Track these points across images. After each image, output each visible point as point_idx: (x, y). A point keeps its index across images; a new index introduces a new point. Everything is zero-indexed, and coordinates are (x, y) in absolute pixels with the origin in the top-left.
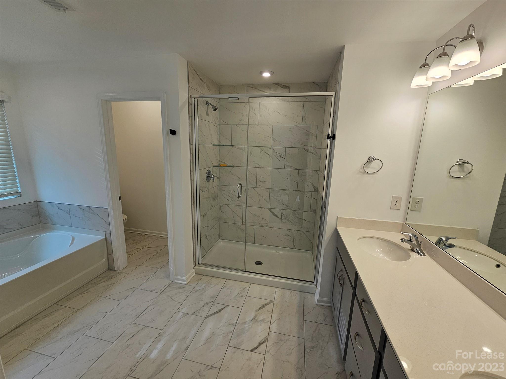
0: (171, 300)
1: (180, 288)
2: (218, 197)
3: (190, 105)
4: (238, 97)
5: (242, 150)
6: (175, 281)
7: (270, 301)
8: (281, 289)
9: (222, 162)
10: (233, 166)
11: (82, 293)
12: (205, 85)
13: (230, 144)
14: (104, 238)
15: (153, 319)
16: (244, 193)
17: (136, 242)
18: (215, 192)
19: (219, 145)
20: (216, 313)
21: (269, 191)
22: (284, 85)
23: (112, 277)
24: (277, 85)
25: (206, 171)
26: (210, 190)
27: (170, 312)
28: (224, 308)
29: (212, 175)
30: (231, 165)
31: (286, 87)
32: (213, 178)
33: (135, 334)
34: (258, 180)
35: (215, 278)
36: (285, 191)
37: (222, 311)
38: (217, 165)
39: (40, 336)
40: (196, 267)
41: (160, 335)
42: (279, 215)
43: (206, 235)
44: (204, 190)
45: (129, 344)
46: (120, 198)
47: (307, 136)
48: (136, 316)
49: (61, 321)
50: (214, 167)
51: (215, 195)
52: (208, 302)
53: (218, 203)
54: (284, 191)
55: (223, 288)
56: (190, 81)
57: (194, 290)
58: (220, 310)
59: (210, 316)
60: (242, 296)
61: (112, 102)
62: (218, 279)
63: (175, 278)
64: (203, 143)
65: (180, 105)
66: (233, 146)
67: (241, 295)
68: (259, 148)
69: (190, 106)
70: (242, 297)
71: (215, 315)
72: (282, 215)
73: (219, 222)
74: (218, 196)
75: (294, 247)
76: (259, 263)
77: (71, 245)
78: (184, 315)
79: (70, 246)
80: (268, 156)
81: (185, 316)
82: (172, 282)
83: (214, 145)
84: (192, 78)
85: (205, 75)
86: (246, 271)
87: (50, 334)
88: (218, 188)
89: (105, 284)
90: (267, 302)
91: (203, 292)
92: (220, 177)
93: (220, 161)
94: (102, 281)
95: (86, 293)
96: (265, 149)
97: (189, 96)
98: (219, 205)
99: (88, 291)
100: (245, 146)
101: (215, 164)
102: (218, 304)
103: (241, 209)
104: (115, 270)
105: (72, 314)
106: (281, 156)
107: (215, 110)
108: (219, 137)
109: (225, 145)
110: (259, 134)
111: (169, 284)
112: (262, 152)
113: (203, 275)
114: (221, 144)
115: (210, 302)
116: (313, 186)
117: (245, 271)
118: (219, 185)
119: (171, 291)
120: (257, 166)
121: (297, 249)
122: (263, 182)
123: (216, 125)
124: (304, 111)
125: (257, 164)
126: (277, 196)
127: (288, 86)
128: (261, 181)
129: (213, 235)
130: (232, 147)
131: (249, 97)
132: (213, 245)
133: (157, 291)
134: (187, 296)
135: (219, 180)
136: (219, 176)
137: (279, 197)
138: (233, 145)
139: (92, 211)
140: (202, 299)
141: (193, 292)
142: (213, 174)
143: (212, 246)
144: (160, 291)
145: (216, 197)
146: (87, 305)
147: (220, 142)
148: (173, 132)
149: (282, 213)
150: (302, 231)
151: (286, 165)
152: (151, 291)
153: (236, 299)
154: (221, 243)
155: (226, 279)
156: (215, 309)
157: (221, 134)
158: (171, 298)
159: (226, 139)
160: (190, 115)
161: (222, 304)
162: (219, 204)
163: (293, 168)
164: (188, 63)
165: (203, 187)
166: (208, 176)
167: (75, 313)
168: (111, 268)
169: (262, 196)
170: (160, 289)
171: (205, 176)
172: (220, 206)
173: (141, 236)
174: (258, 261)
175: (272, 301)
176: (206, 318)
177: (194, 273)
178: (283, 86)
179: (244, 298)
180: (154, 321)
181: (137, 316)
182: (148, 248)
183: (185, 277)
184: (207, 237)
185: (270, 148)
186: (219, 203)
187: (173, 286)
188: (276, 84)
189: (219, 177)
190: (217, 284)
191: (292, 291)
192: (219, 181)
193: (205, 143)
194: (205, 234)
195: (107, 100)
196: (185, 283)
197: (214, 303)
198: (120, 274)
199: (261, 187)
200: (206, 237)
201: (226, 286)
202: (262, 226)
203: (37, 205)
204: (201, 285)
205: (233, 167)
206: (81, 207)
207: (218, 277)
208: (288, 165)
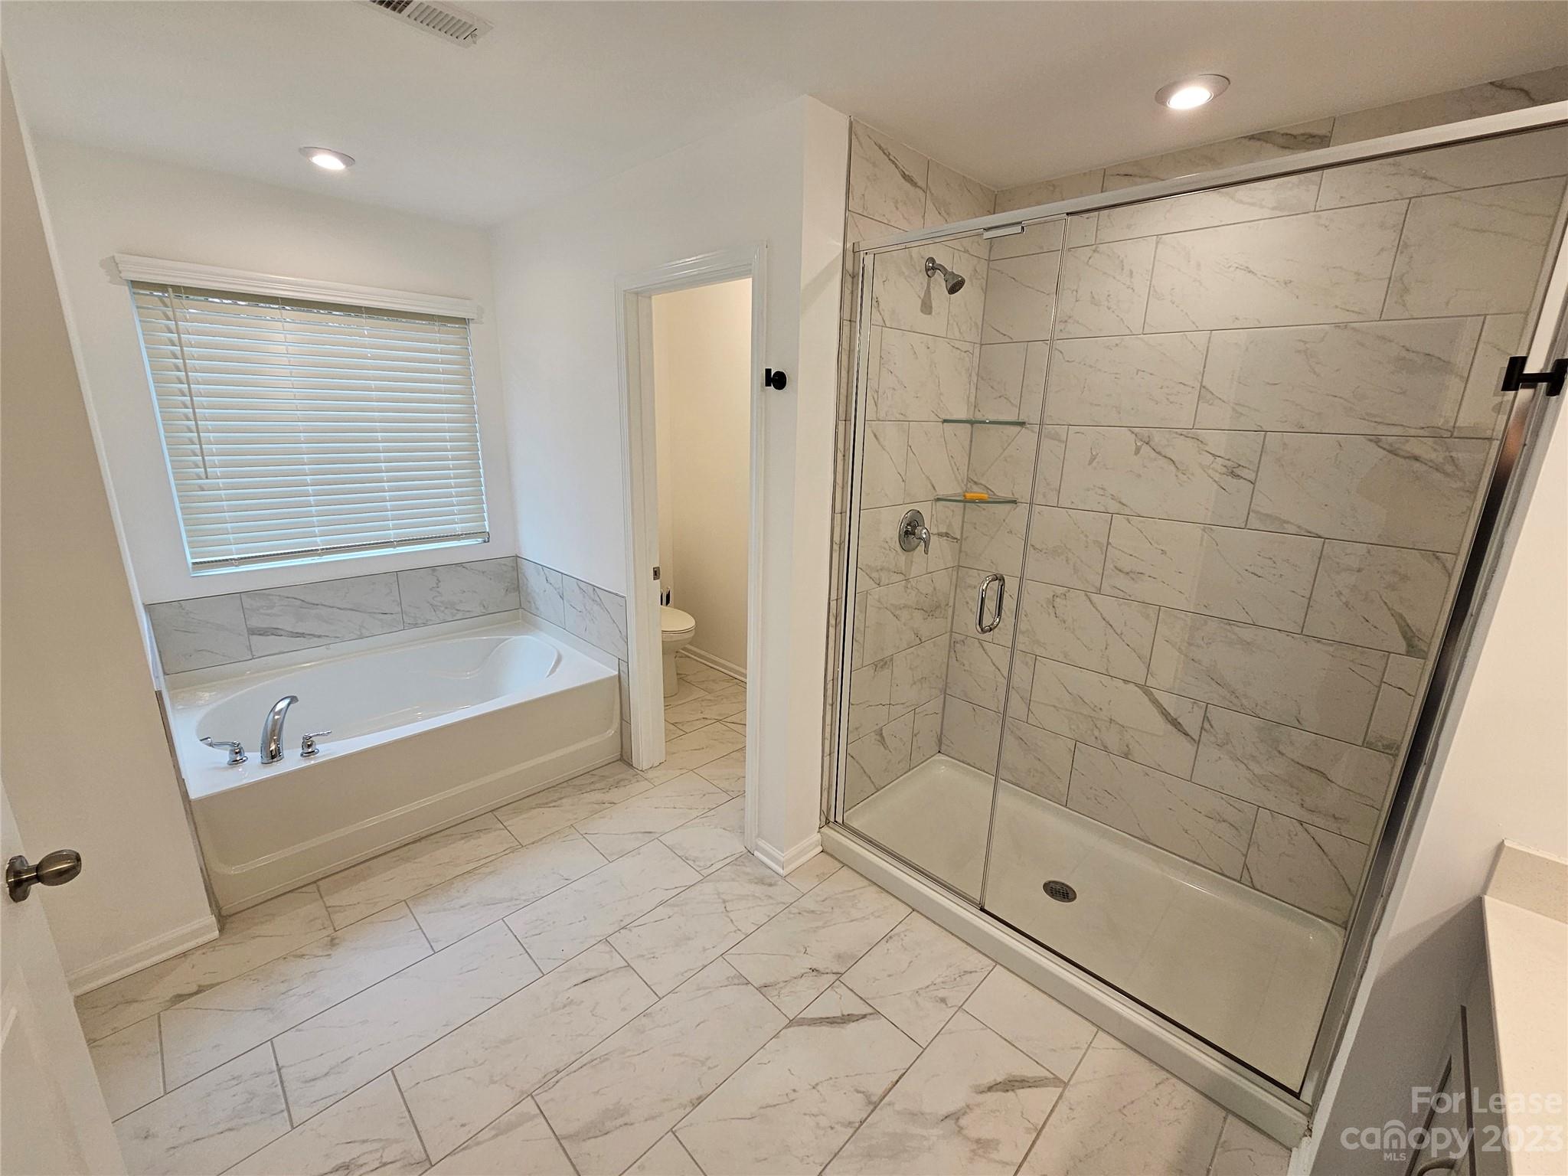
0: (722, 912)
1: (761, 881)
2: (951, 609)
3: (849, 279)
4: (1020, 220)
5: (1056, 442)
6: (756, 853)
7: (1050, 1076)
8: (1122, 1046)
9: (975, 483)
10: (1015, 502)
11: (547, 803)
12: (923, 200)
13: (1014, 419)
14: (615, 676)
15: (653, 953)
16: (1045, 606)
17: (712, 698)
18: (935, 589)
19: (972, 422)
20: (832, 1021)
21: (1153, 617)
22: (1294, 132)
23: (617, 785)
24: (1259, 139)
25: (902, 513)
26: (913, 582)
27: (705, 950)
28: (864, 1016)
29: (921, 531)
30: (1010, 496)
31: (1311, 140)
32: (927, 543)
33: (595, 977)
34: (1110, 565)
35: (875, 886)
36: (1237, 629)
37: (853, 1025)
38: (955, 495)
39: (437, 881)
40: (825, 830)
41: (650, 1013)
42: (1191, 723)
43: (880, 733)
44: (884, 581)
45: (572, 1000)
46: (656, 573)
47: (1404, 372)
48: (622, 921)
49: (482, 862)
50: (938, 500)
51: (935, 599)
52: (822, 970)
53: (949, 629)
54: (1228, 627)
55: (887, 937)
56: (857, 189)
57: (794, 907)
58: (846, 1019)
59: (806, 1025)
60: (943, 1000)
61: (653, 297)
62: (884, 895)
63: (757, 845)
64: (898, 415)
65: (803, 285)
66: (1022, 424)
67: (941, 994)
68: (1133, 433)
69: (848, 285)
70: (944, 1006)
71: (824, 1027)
72: (1207, 726)
73: (942, 696)
74: (951, 604)
75: (1245, 878)
76: (1060, 892)
77: (550, 674)
78: (736, 981)
79: (548, 676)
80: (1172, 468)
81: (735, 984)
82: (749, 854)
83: (945, 421)
84: (868, 177)
85: (929, 158)
86: (986, 908)
87: (453, 883)
88: (954, 577)
89: (597, 796)
90: (1032, 1071)
91: (820, 924)
92: (964, 537)
93: (969, 480)
94: (598, 786)
95: (554, 807)
96: (1158, 438)
97: (849, 245)
98: (951, 635)
99: (559, 802)
100: (1072, 424)
101: (949, 487)
102: (851, 990)
103: (1027, 664)
104: (631, 765)
105: (505, 853)
106: (1238, 471)
107: (953, 290)
108: (973, 390)
109: (990, 423)
110: (1140, 373)
111: (738, 855)
112: (1145, 449)
113: (844, 865)
114: (979, 417)
115: (827, 971)
116: (1400, 627)
117: (983, 910)
118: (959, 566)
119: (733, 880)
120: (1113, 507)
121: (1258, 890)
122: (1131, 574)
123: (966, 346)
124: (1401, 246)
125: (1113, 497)
126: (1190, 644)
127: (1323, 132)
128: (1127, 570)
129: (914, 735)
130: (1017, 428)
131: (1068, 214)
132: (909, 770)
133: (700, 867)
134: (769, 916)
135: (961, 547)
136: (962, 536)
137: (1198, 646)
138: (1026, 420)
139: (598, 600)
140: (808, 949)
141: (790, 913)
142: (930, 525)
143: (905, 773)
144: (705, 871)
145: (938, 607)
146: (541, 840)
147: (976, 410)
148: (777, 380)
149: (1205, 718)
150: (1301, 823)
151: (1255, 512)
152: (685, 859)
153: (917, 1003)
154: (941, 769)
155: (911, 907)
156: (830, 1007)
157: (982, 378)
158: (724, 906)
159: (1000, 397)
160: (847, 316)
161: (861, 998)
162: (951, 631)
163: (1293, 530)
164: (851, 123)
165: (881, 569)
166: (907, 533)
167: (513, 852)
168: (624, 758)
169: (1119, 632)
170: (709, 864)
171: (891, 531)
172: (953, 640)
173: (731, 684)
174: (1063, 881)
175: (1056, 1078)
176: (792, 1023)
177: (817, 846)
178: (1295, 137)
179: (952, 1011)
180: (654, 957)
181: (623, 924)
182: (732, 726)
183: (783, 853)
184: (883, 738)
185: (1185, 432)
186: (951, 629)
187: (745, 866)
188: (1252, 138)
189: (959, 537)
190: (877, 914)
191: (1169, 1076)
192: (960, 551)
193: (905, 415)
194: (877, 727)
195: (637, 294)
196: (780, 871)
197: (838, 982)
198: (638, 781)
199: (1121, 594)
200: (882, 740)
201: (902, 935)
202: (1105, 747)
203: (517, 566)
204: (823, 899)
205: (1015, 505)
206: (582, 585)
207: (887, 892)
208: (1267, 515)
